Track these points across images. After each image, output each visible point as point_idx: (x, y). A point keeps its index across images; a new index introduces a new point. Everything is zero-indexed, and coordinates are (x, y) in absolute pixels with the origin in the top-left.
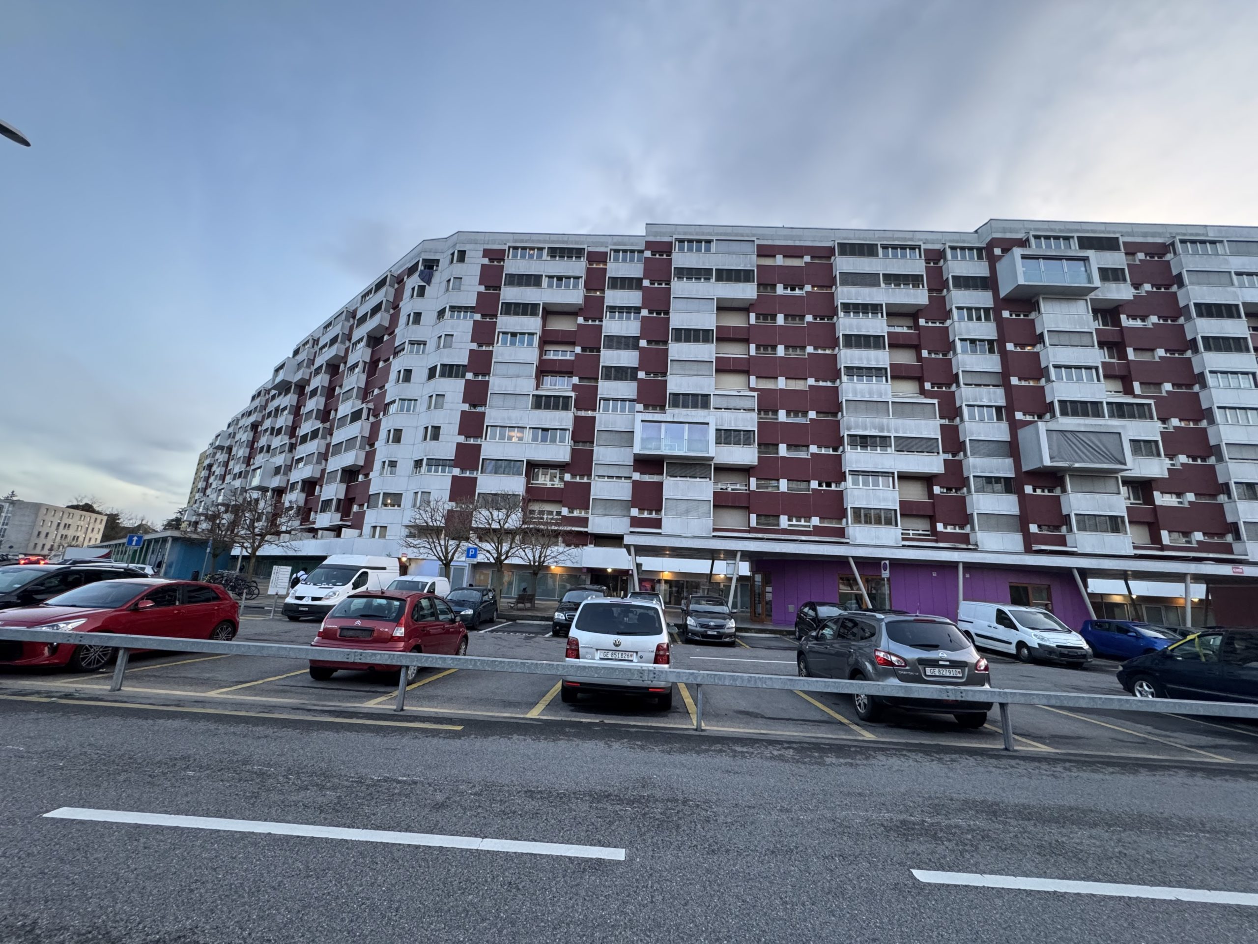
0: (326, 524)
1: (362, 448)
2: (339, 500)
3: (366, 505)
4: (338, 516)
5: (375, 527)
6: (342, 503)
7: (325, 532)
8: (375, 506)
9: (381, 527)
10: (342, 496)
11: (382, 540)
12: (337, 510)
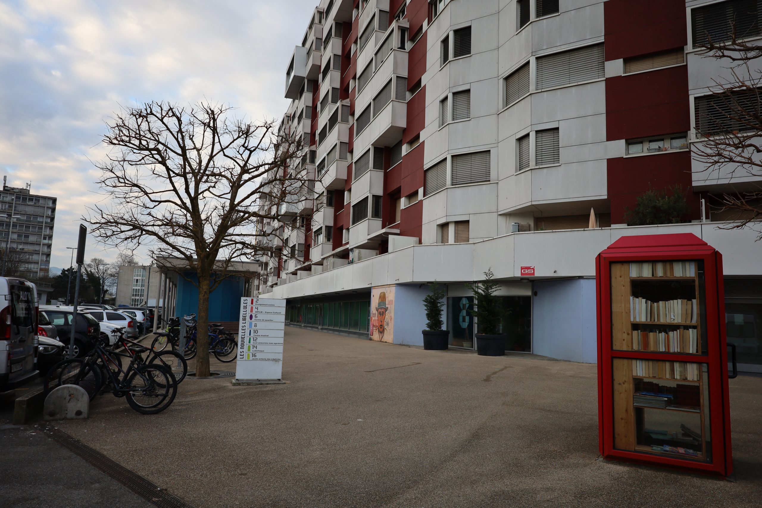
0: (363, 239)
1: (399, 97)
2: (376, 198)
3: (421, 191)
4: (378, 222)
5: (444, 226)
6: (381, 201)
7: (363, 251)
8: (440, 187)
9: (457, 223)
10: (380, 192)
11: (463, 247)
12: (376, 214)
